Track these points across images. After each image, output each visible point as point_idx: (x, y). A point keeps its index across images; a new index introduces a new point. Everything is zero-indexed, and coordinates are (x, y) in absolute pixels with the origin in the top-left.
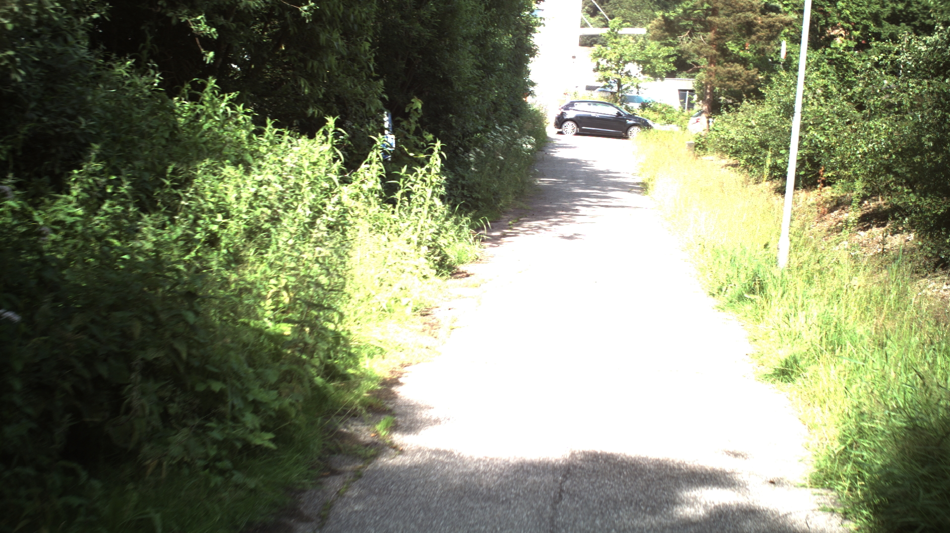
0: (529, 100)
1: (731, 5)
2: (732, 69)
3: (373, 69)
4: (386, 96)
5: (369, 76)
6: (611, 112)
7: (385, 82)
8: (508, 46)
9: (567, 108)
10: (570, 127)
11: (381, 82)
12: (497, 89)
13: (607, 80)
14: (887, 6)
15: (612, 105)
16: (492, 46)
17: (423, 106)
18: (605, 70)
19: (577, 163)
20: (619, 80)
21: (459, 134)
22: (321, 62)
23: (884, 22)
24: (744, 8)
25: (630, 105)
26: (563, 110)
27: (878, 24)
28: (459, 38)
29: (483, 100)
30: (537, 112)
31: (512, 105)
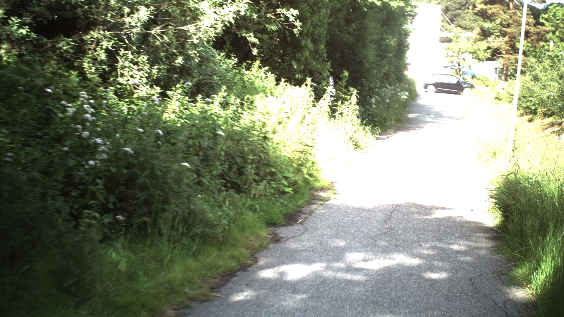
3: (325, 57)
4: (331, 70)
5: (324, 60)
6: (454, 80)
7: (331, 63)
8: (394, 45)
10: (432, 89)
11: (329, 63)
12: (388, 67)
13: (452, 62)
15: (454, 76)
16: (385, 45)
17: (349, 74)
18: (451, 57)
20: (459, 62)
21: (367, 89)
22: (302, 54)
25: (465, 76)
28: (367, 42)
29: (379, 72)
31: (396, 75)
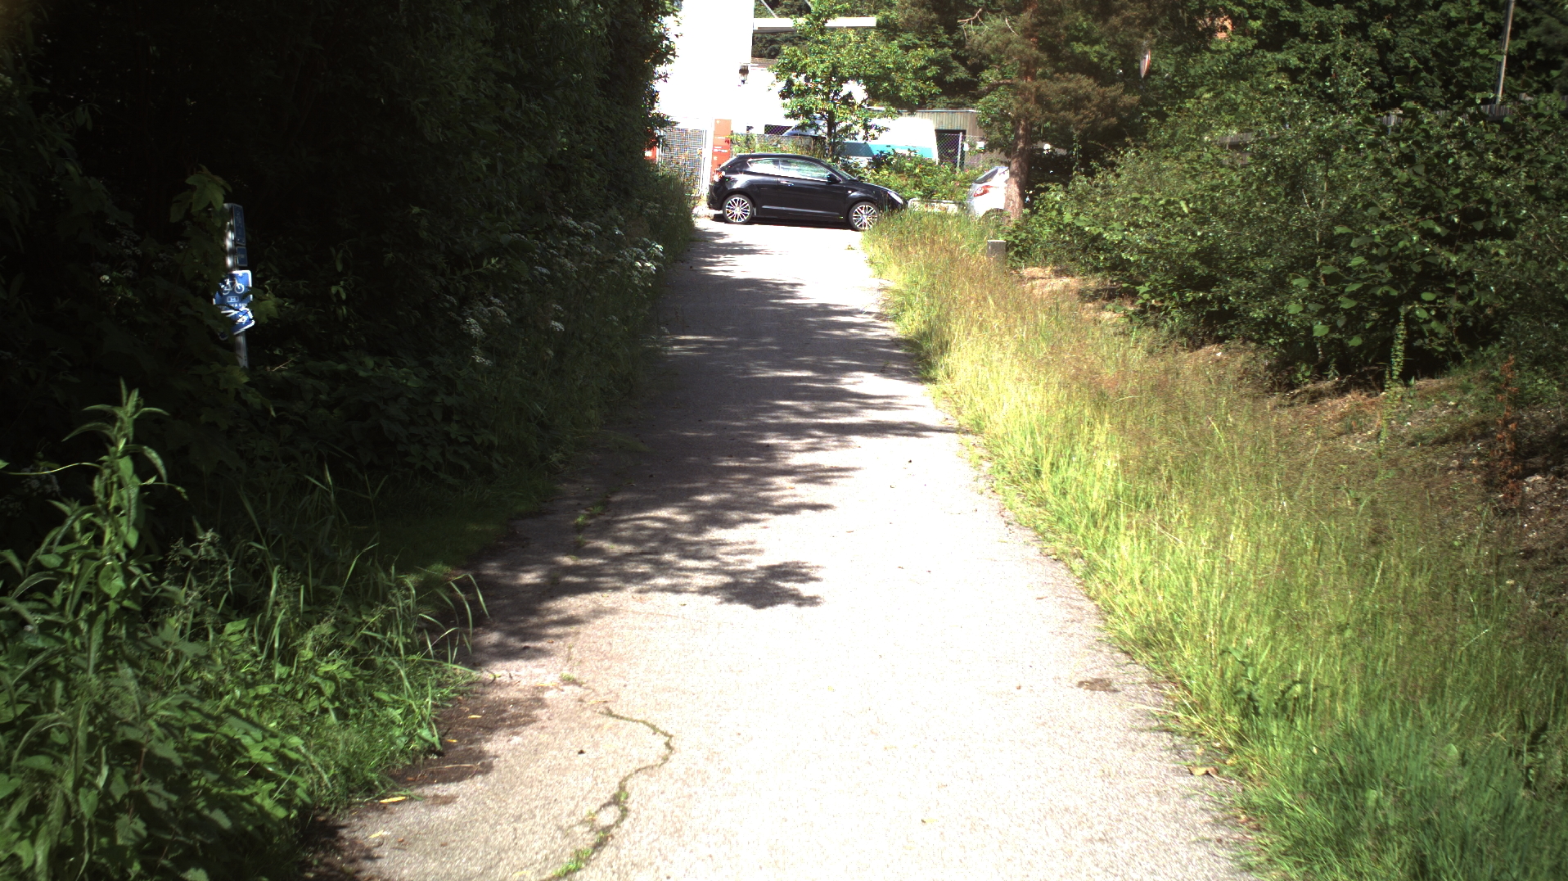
0: (654, 154)
2: (1072, 85)
9: (733, 168)
13: (807, 113)
19: (757, 292)
23: (1305, 4)
25: (853, 160)
26: (723, 173)
30: (670, 180)
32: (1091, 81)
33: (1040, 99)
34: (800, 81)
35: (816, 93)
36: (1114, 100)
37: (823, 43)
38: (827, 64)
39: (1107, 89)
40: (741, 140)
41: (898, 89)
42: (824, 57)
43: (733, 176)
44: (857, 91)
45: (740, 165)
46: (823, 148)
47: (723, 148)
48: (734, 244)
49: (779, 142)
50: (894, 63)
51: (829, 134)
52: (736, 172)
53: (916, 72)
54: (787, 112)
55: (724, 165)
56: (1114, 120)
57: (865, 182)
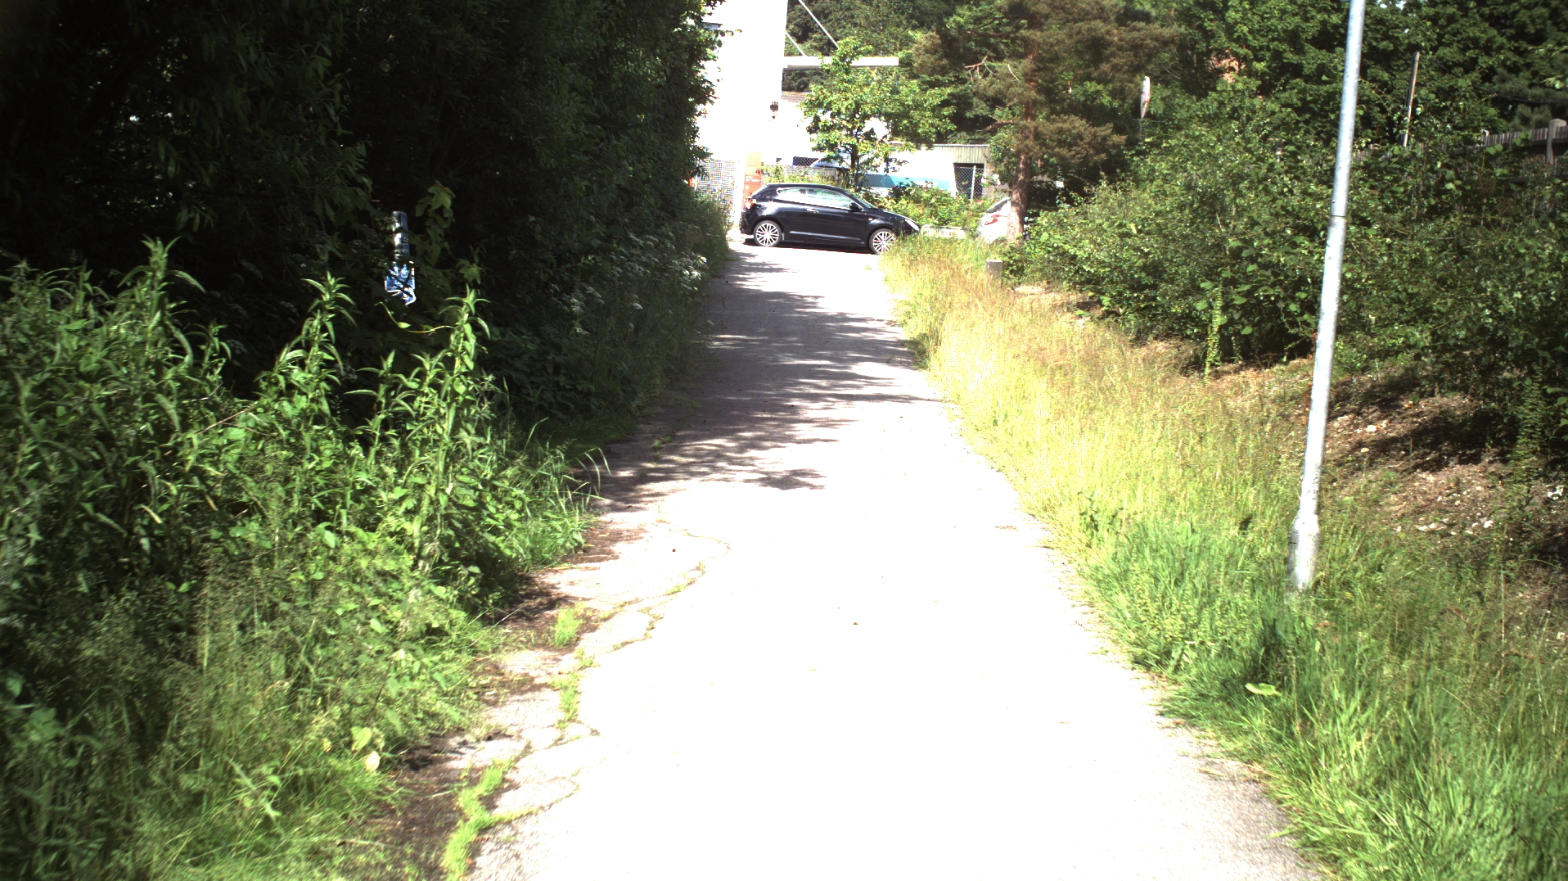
0: (695, 182)
1: (1063, 8)
2: (1066, 126)
5: (331, 135)
6: (839, 203)
7: (367, 148)
8: (655, 79)
9: (763, 196)
10: (768, 232)
12: (632, 164)
13: (832, 147)
14: (1313, 18)
15: (843, 192)
16: (622, 80)
17: (453, 202)
18: (828, 129)
19: (785, 302)
20: (854, 147)
23: (1307, 46)
24: (1087, 13)
25: (874, 190)
26: (754, 201)
27: (1299, 51)
29: (601, 186)
30: (710, 205)
31: (662, 194)
32: (1084, 122)
33: (1037, 136)
34: (826, 118)
35: (840, 129)
36: (1105, 139)
37: (849, 82)
38: (850, 101)
39: (1098, 129)
40: (771, 170)
41: (916, 125)
42: (849, 95)
43: (762, 204)
44: (879, 127)
45: (769, 193)
46: (847, 178)
47: (755, 177)
48: (764, 264)
49: (806, 173)
50: (913, 101)
51: (853, 166)
52: (765, 200)
53: (933, 109)
54: (815, 145)
55: (755, 193)
56: (1103, 156)
57: (885, 211)
